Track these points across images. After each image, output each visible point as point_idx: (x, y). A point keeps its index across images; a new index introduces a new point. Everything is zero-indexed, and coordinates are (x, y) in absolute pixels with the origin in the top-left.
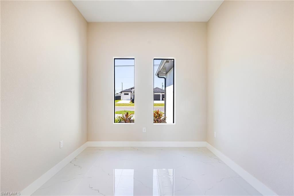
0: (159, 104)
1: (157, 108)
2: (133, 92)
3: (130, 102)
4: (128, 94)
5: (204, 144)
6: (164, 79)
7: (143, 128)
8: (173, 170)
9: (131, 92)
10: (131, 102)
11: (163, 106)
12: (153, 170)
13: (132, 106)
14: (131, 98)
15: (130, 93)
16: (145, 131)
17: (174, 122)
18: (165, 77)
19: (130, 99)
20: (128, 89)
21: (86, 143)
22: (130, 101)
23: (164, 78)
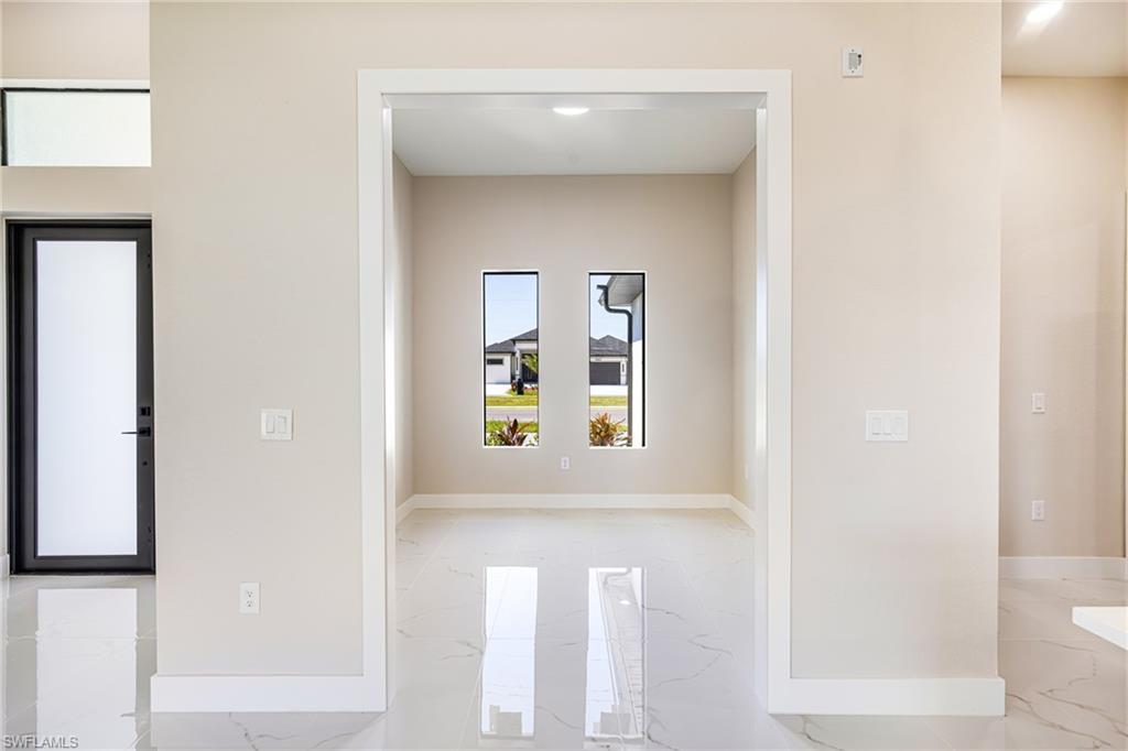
0: (616, 397)
1: (598, 411)
2: (518, 355)
3: (509, 393)
4: (500, 362)
5: (723, 500)
6: (625, 316)
7: (563, 459)
8: (643, 571)
9: (513, 354)
10: (513, 390)
11: (622, 403)
12: (588, 572)
13: (518, 405)
14: (513, 378)
15: (507, 359)
16: (568, 467)
17: (644, 445)
18: (629, 309)
19: (509, 379)
20: (499, 342)
21: (411, 499)
22: (510, 387)
23: (626, 312)
